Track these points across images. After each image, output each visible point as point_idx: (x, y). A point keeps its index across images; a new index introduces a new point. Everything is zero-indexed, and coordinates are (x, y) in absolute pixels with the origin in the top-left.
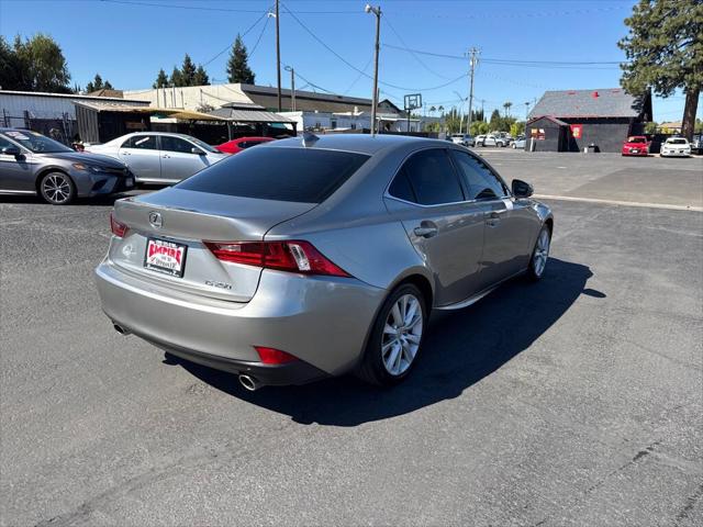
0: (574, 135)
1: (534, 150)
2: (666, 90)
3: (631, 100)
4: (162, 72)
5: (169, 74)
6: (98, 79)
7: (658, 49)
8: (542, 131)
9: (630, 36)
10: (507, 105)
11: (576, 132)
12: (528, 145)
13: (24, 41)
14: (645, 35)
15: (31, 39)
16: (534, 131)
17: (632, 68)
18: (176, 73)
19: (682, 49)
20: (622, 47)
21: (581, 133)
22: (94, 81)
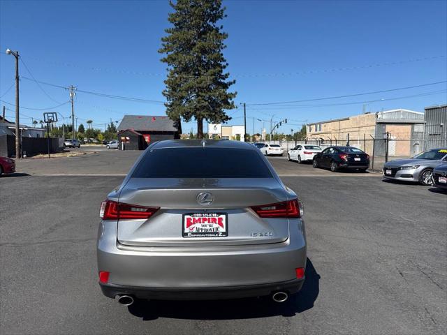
0: (146, 140)
1: (124, 149)
2: (187, 119)
3: (172, 122)
7: (182, 98)
8: (128, 138)
9: (168, 90)
10: (90, 122)
11: (147, 139)
12: (120, 146)
14: (174, 89)
16: (123, 138)
17: (171, 106)
19: (193, 98)
20: (164, 95)
21: (150, 139)
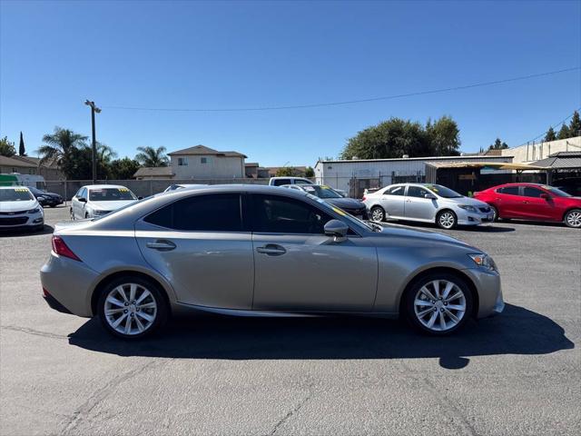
4: (551, 130)
5: (557, 130)
6: (498, 142)
13: (432, 123)
15: (438, 121)
18: (564, 128)
22: (494, 144)
